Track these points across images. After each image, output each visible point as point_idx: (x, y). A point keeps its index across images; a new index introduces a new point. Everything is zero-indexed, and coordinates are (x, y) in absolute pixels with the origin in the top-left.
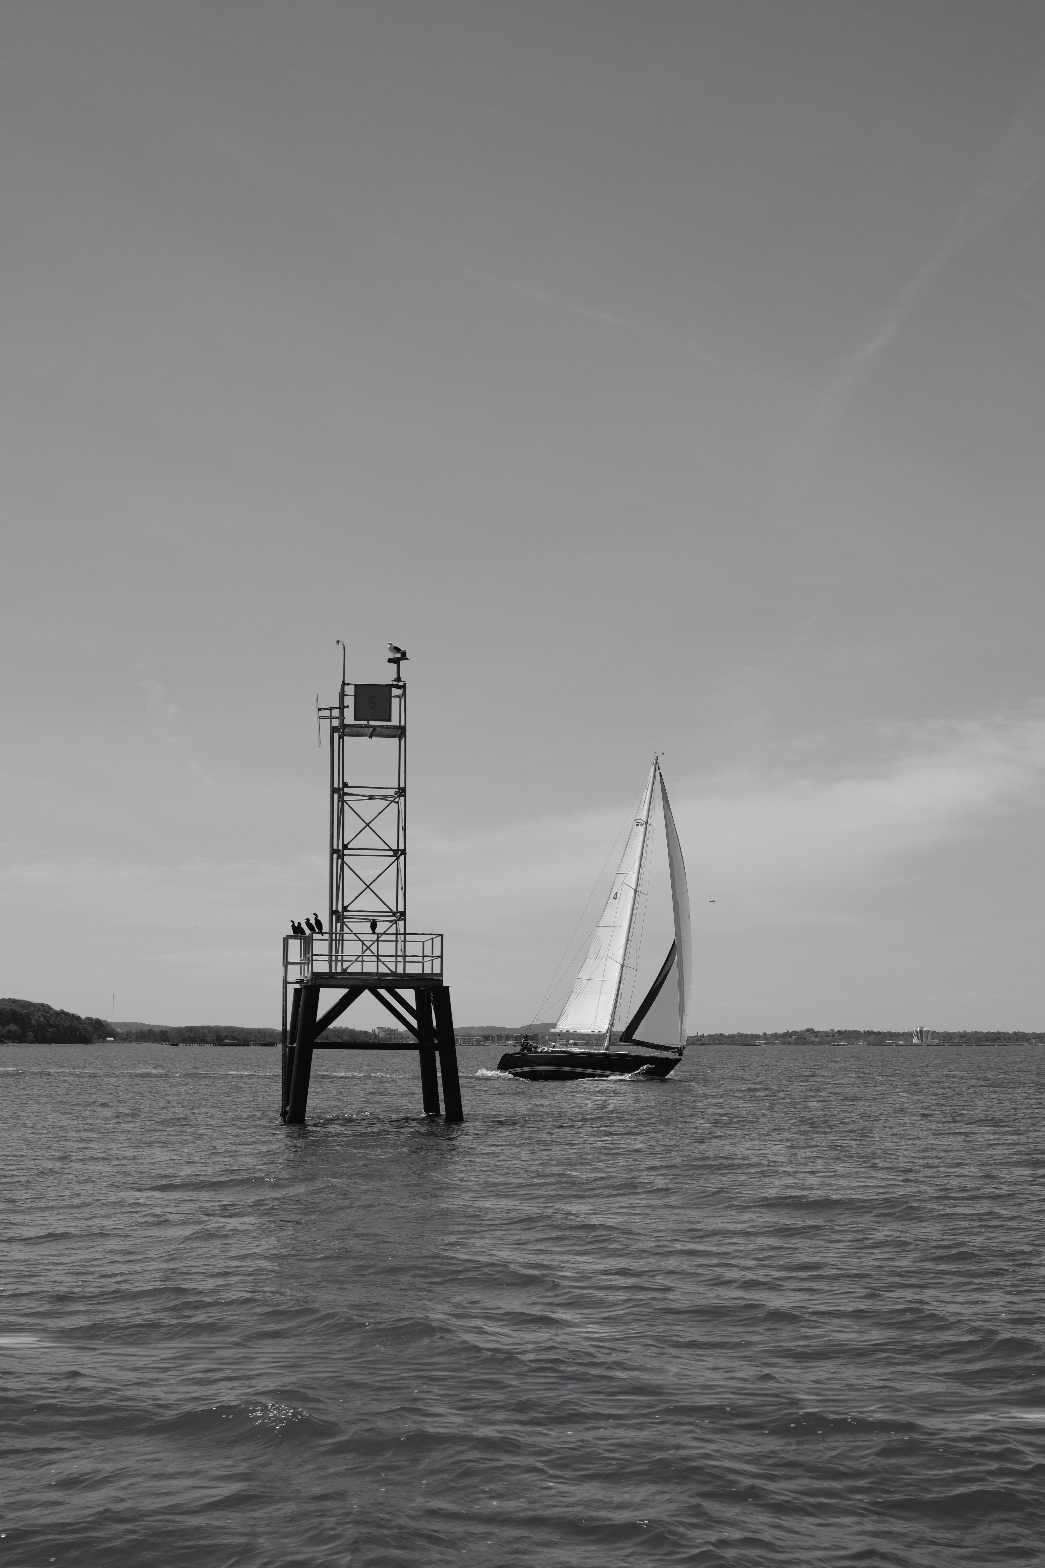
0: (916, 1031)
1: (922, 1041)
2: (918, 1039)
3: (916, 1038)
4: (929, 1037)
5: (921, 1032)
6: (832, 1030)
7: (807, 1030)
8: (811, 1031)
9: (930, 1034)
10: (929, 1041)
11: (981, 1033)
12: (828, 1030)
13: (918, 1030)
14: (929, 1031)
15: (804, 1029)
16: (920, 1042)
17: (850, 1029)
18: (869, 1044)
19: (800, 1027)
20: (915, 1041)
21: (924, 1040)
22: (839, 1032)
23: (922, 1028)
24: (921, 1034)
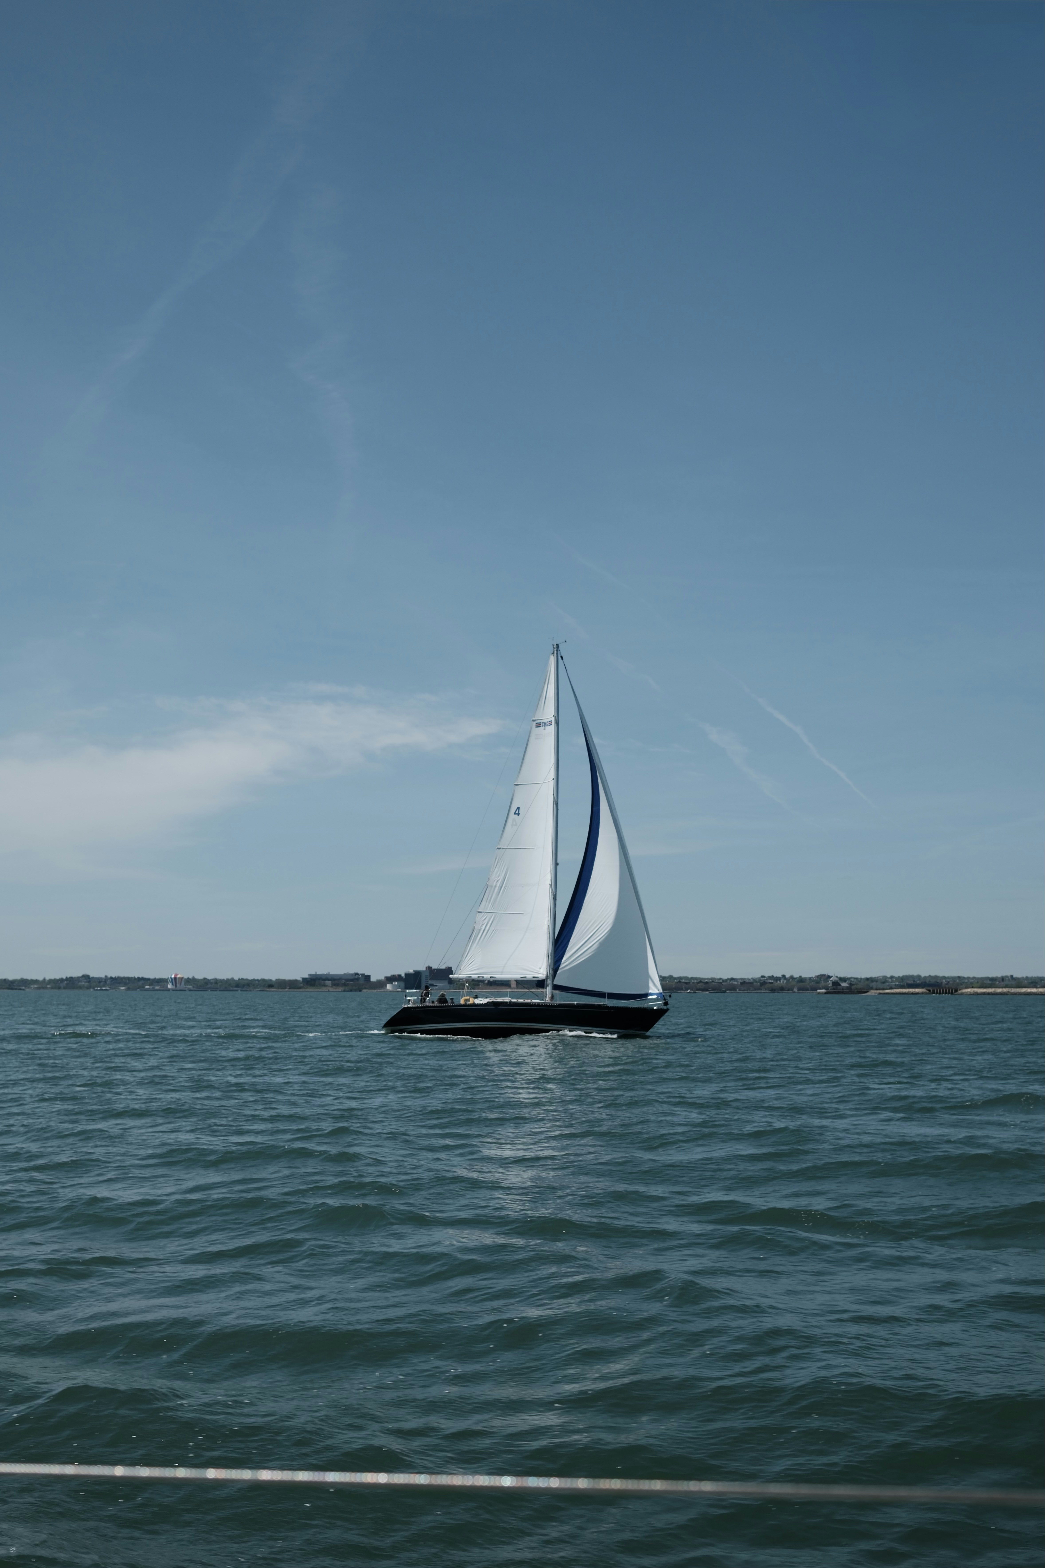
0: (171, 978)
1: (176, 986)
2: (173, 984)
3: (170, 984)
4: (183, 983)
5: (175, 978)
6: (106, 976)
7: (83, 976)
8: (86, 977)
9: (183, 980)
10: (183, 986)
11: (247, 979)
12: (103, 976)
13: (173, 976)
14: (182, 978)
15: (80, 975)
16: (174, 987)
17: (122, 975)
18: (128, 989)
19: (76, 973)
20: (170, 986)
21: (178, 985)
22: (111, 978)
23: (176, 975)
24: (175, 980)
